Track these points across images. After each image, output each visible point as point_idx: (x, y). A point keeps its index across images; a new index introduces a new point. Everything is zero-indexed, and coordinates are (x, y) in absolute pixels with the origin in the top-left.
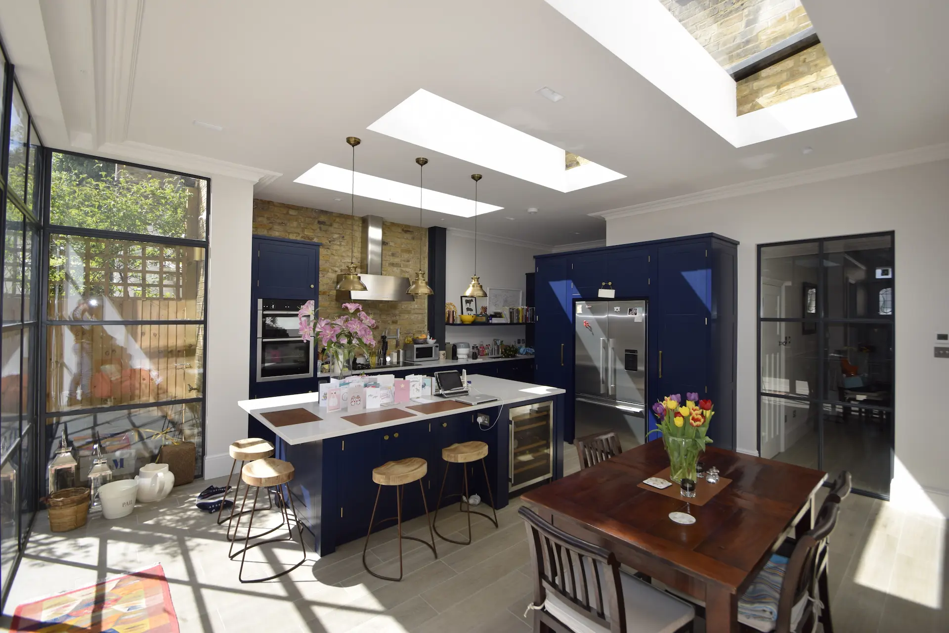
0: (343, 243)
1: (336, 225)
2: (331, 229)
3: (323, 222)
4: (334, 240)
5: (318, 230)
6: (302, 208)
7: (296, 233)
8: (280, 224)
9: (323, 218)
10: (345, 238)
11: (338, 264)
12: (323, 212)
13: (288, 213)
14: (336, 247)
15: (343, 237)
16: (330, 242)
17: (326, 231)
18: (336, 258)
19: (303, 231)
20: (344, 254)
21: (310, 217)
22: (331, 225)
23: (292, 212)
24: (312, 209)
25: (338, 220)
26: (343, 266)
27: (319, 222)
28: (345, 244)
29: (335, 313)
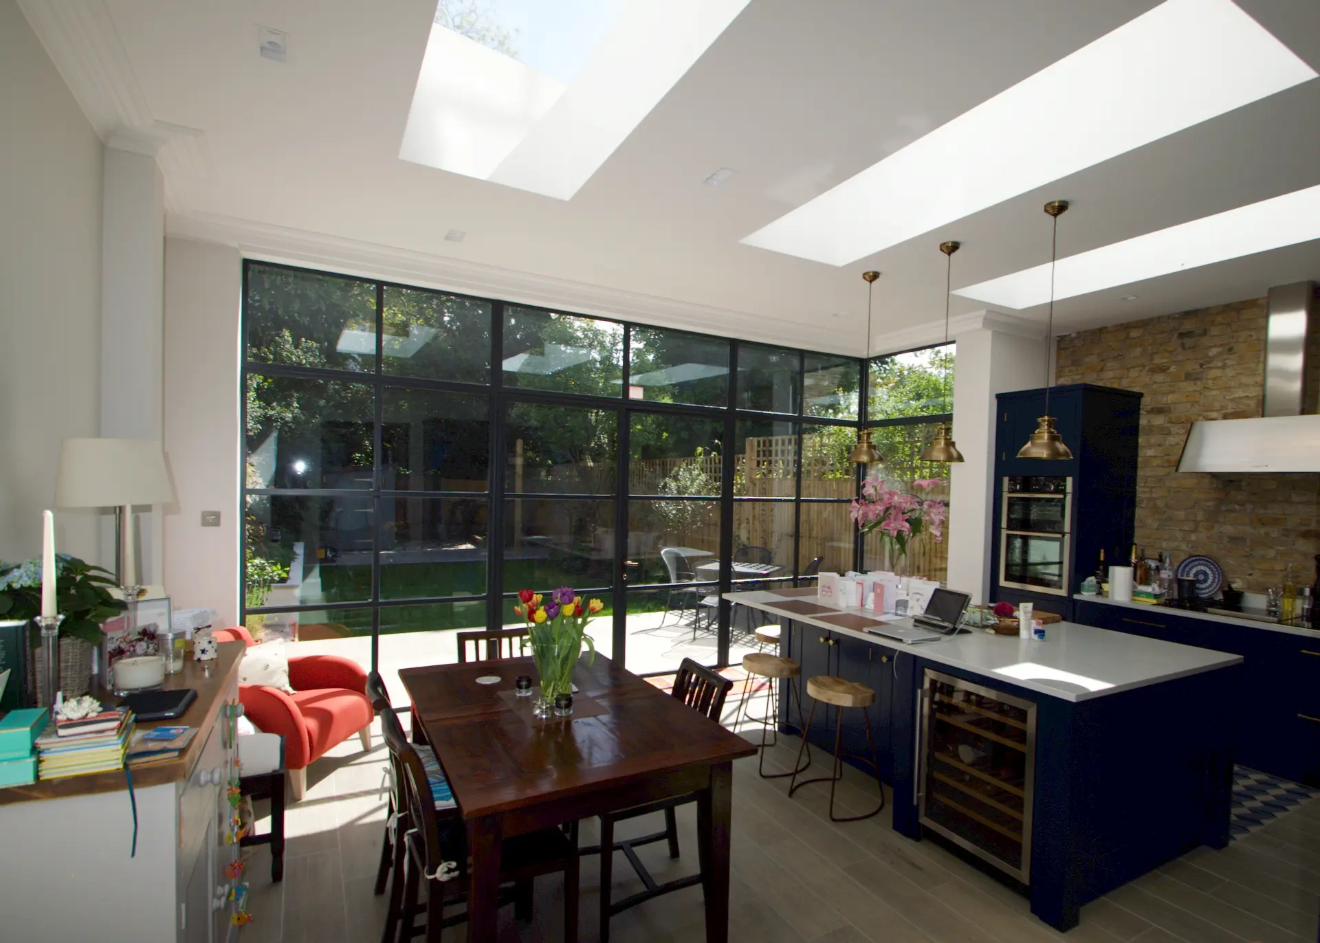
0: (1229, 362)
1: (1214, 331)
2: (1205, 341)
3: (1189, 333)
4: (1211, 359)
5: (1180, 349)
6: (1152, 319)
7: (1138, 366)
8: (1115, 358)
9: (1188, 326)
10: (1234, 351)
11: (1217, 405)
12: (1188, 314)
13: (1127, 337)
14: (1213, 373)
15: (1231, 349)
16: (1201, 365)
17: (1193, 348)
18: (1214, 393)
19: (1152, 359)
20: (1232, 384)
21: (1162, 333)
22: (1205, 333)
23: (1134, 333)
24: (1169, 317)
25: (1219, 319)
26: (1230, 407)
27: (1181, 335)
28: (1234, 363)
29: (1207, 501)
